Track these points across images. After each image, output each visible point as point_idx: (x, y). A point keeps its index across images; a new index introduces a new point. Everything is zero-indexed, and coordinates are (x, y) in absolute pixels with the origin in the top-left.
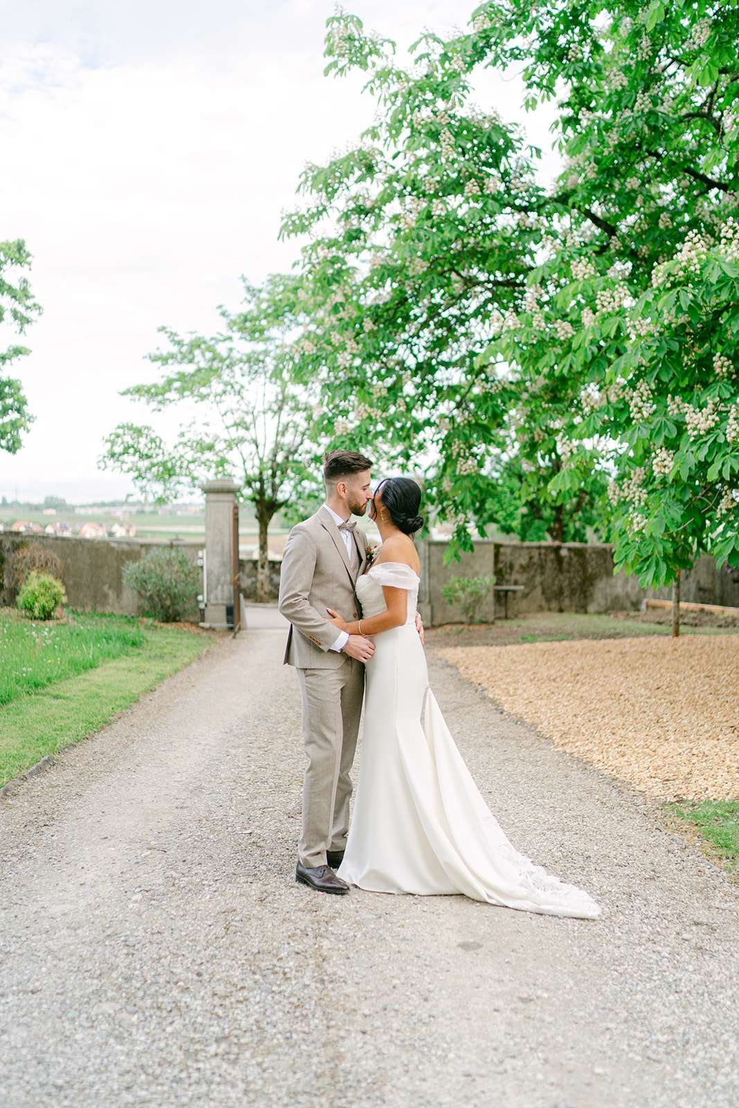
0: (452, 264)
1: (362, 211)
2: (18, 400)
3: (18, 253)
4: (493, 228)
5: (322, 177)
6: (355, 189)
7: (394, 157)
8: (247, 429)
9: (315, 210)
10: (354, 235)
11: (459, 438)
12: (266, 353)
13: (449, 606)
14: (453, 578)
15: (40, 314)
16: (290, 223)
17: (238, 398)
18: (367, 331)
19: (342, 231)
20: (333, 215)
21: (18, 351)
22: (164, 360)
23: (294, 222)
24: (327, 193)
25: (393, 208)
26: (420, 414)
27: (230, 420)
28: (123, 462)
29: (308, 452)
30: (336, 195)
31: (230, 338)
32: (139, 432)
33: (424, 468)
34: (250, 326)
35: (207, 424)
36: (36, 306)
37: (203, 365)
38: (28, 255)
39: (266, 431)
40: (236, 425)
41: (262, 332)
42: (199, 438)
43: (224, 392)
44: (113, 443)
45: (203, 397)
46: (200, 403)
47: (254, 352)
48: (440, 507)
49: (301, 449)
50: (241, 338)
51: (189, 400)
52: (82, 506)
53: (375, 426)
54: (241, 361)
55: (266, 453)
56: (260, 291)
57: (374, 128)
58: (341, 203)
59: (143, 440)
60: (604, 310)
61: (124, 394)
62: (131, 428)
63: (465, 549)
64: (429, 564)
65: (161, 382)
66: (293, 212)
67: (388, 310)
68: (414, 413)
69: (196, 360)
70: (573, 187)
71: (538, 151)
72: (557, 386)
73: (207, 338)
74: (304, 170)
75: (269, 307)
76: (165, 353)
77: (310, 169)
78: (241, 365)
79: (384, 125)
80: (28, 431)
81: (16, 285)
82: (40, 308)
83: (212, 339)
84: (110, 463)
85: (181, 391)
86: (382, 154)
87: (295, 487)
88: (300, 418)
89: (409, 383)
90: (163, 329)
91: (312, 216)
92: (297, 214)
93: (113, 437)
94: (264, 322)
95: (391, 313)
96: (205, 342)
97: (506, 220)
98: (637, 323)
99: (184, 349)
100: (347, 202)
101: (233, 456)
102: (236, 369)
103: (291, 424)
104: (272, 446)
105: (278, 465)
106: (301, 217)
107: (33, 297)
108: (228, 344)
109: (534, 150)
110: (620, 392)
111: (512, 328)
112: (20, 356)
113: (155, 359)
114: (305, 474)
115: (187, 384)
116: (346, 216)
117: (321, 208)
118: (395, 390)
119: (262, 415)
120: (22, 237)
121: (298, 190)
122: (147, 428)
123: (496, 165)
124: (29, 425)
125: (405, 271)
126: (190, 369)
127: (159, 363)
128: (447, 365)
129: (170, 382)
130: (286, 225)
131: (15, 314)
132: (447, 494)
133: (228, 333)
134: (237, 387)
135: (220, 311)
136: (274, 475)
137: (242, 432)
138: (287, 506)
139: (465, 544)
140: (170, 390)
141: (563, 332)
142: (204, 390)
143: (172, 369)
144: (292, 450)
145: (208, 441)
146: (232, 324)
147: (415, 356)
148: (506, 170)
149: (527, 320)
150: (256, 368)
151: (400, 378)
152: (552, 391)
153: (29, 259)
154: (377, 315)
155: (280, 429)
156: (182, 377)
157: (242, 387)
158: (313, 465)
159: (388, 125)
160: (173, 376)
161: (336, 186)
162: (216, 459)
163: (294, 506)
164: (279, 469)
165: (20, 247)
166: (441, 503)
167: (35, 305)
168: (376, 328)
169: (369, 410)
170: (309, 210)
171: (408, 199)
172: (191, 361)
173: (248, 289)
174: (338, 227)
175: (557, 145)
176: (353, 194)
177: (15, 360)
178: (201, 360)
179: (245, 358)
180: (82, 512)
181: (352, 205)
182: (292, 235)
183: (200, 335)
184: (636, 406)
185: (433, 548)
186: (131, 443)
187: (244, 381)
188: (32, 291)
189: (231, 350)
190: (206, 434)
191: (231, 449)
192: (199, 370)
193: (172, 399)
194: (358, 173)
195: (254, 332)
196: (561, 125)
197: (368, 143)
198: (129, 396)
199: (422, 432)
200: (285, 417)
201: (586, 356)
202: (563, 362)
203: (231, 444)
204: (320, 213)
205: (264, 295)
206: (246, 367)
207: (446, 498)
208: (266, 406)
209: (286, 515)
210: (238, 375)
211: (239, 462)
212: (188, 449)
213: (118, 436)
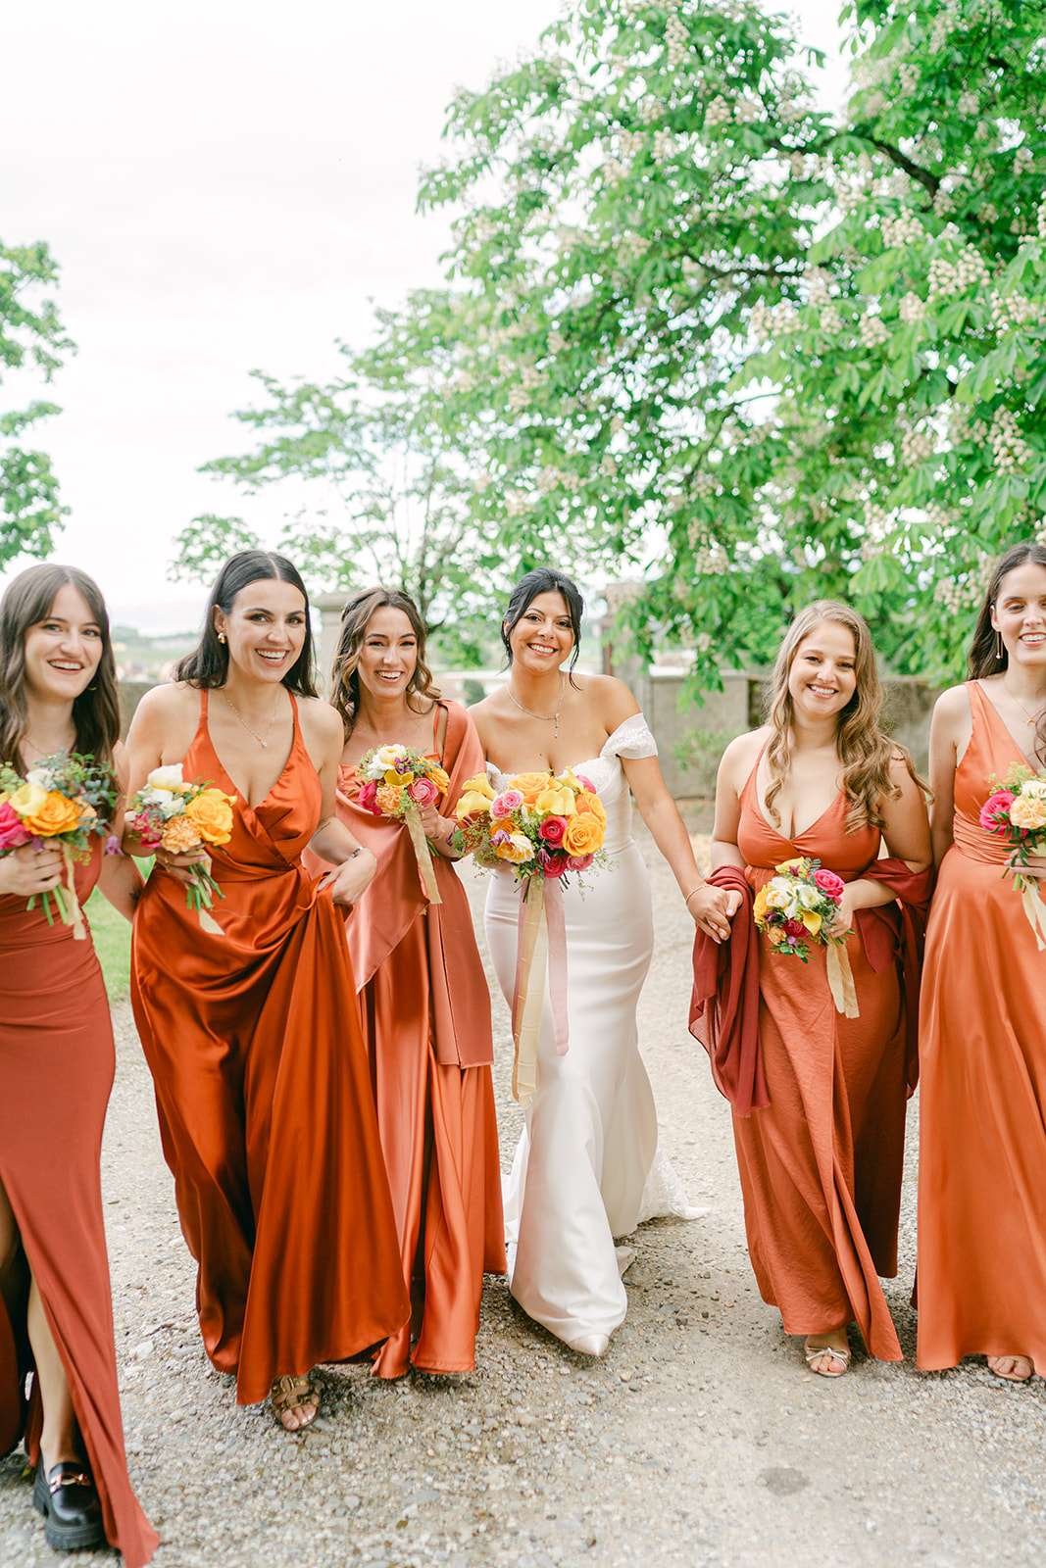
0: (683, 244)
1: (543, 163)
2: (44, 481)
3: (39, 263)
4: (749, 188)
5: (480, 108)
6: (533, 127)
7: (593, 72)
8: (382, 518)
9: (469, 163)
10: (533, 201)
11: (699, 515)
12: (407, 407)
13: (682, 774)
14: (689, 732)
15: (74, 354)
16: (432, 185)
17: (368, 474)
18: (554, 351)
19: (513, 194)
20: (500, 170)
21: (43, 409)
22: (259, 419)
23: (438, 184)
24: (490, 136)
25: (591, 155)
26: (639, 481)
27: (358, 506)
28: (204, 571)
29: (471, 551)
30: (503, 138)
31: (354, 385)
32: (225, 525)
33: (645, 564)
34: (380, 367)
35: (322, 513)
36: (68, 343)
37: (316, 426)
38: (54, 266)
39: (409, 520)
40: (368, 514)
41: (400, 374)
42: (311, 533)
43: (349, 466)
44: (187, 542)
45: (317, 472)
46: (311, 481)
47: (389, 405)
48: (670, 624)
49: (460, 548)
50: (370, 384)
51: (295, 478)
52: (162, 639)
53: (570, 499)
54: (371, 419)
55: (410, 554)
56: (396, 315)
57: (560, 23)
58: (510, 151)
59: (231, 538)
60: (942, 291)
61: (201, 470)
62: (212, 520)
63: (710, 687)
64: (652, 711)
65: (256, 452)
66: (437, 167)
67: (586, 320)
68: (628, 479)
69: (305, 419)
70: (875, 114)
71: (820, 56)
72: (847, 435)
73: (321, 385)
74: (452, 99)
75: (410, 337)
76: (260, 410)
77: (462, 98)
78: (371, 425)
79: (576, 18)
80: (63, 528)
81: (39, 312)
82: (73, 345)
83: (328, 387)
84: (185, 571)
85: (286, 465)
86: (572, 67)
87: (453, 603)
88: (458, 503)
89: (621, 432)
90: (256, 373)
91: (466, 174)
92: (442, 170)
93: (187, 535)
94: (403, 361)
95: (592, 324)
96: (317, 392)
97: (768, 173)
98: (1009, 301)
99: (289, 403)
100: (520, 148)
101: (363, 558)
102: (365, 431)
103: (446, 512)
104: (420, 543)
105: (429, 570)
106: (450, 177)
107: (63, 329)
108: (352, 394)
109: (813, 54)
110: (965, 429)
111: (787, 330)
112: (47, 416)
113: (244, 417)
114: (466, 584)
115: (291, 455)
116: (518, 170)
117: (479, 160)
118: (599, 442)
119: (403, 498)
120: (42, 239)
121: (445, 133)
122: (236, 520)
123: (753, 81)
124: (63, 519)
125: (612, 255)
126: (296, 431)
127: (251, 424)
128: (678, 403)
129: (268, 451)
130: (426, 188)
131: (39, 355)
132: (680, 603)
133: (350, 378)
134: (365, 458)
135: (338, 346)
136: (422, 586)
137: (375, 525)
138: (444, 632)
139: (710, 680)
140: (268, 464)
141: (870, 334)
142: (318, 463)
143: (271, 433)
144: (449, 548)
145: (326, 537)
146: (357, 365)
147: (630, 393)
148: (768, 92)
149: (811, 318)
150: (392, 429)
151: (606, 425)
152: (840, 442)
153: (55, 272)
154: (570, 328)
155: (431, 518)
156: (285, 444)
157: (373, 457)
158: (478, 570)
159: (583, 19)
160: (273, 443)
161: (503, 123)
162: (340, 564)
163: (454, 631)
164: (429, 576)
165: (41, 254)
166: (672, 617)
167: (66, 341)
168: (567, 347)
169: (561, 475)
170: (461, 163)
171: (615, 141)
172: (298, 420)
173: (379, 315)
174: (506, 187)
175: (848, 47)
176: (530, 136)
177: (39, 422)
178: (313, 418)
179: (377, 415)
180: (160, 646)
181: (527, 154)
182: (437, 205)
183: (310, 381)
184: (1004, 444)
185: (657, 687)
186: (213, 541)
187: (376, 448)
188: (62, 320)
189: (355, 403)
190: (323, 528)
191: (360, 548)
192: (310, 433)
193: (271, 476)
194: (536, 101)
195: (388, 376)
196: (854, 12)
197: (552, 49)
198: (209, 474)
199: (640, 510)
200: (436, 501)
201: (911, 371)
202: (873, 382)
203: (358, 542)
204: (479, 168)
205: (400, 322)
206: (378, 428)
207: (681, 609)
208: (410, 486)
209: (441, 643)
210: (368, 441)
211: (371, 567)
212: (298, 550)
213: (194, 532)
